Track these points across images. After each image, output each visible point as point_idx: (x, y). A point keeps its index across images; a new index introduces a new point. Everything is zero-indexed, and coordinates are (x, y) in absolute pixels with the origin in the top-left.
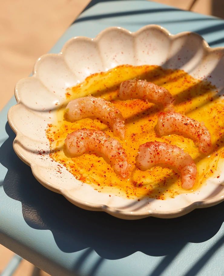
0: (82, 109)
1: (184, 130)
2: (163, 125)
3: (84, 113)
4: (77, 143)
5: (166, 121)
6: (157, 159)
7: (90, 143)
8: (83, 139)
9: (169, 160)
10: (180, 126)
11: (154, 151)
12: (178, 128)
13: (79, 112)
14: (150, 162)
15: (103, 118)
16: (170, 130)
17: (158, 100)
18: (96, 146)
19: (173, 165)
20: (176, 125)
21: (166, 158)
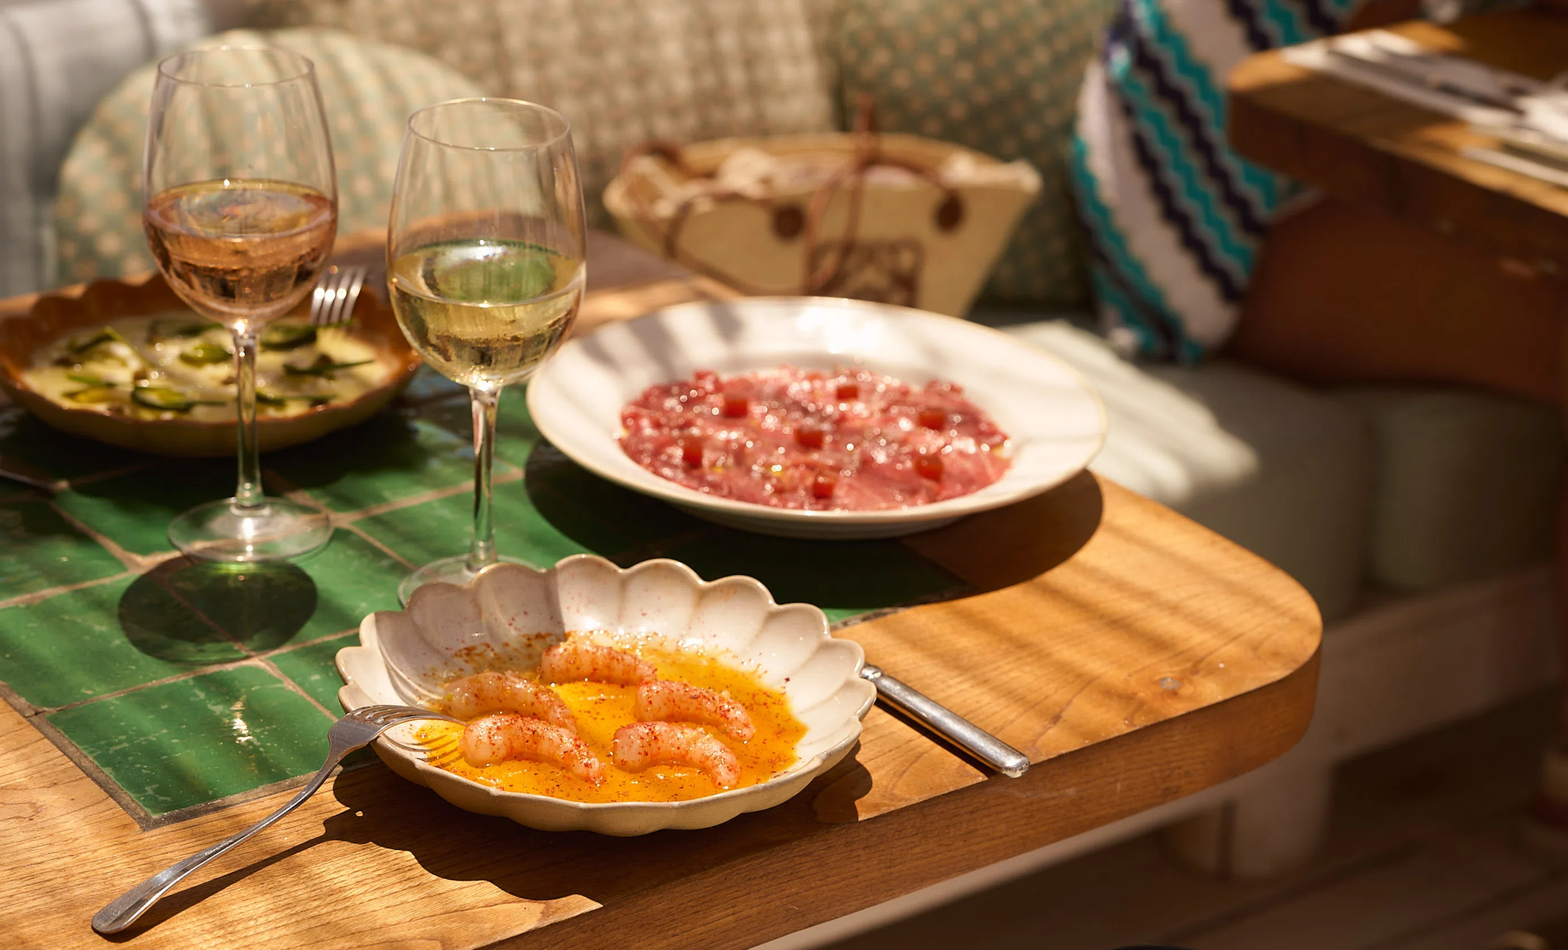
0: (477, 693)
1: (692, 710)
2: (650, 702)
3: (484, 700)
4: (490, 738)
5: (655, 694)
6: (655, 750)
7: (516, 737)
8: (500, 729)
9: (678, 748)
10: (683, 702)
11: (648, 733)
12: (679, 708)
13: (473, 699)
14: (643, 753)
15: (524, 705)
16: (664, 712)
17: (623, 674)
18: (527, 741)
19: (688, 758)
20: (674, 701)
21: (672, 745)
